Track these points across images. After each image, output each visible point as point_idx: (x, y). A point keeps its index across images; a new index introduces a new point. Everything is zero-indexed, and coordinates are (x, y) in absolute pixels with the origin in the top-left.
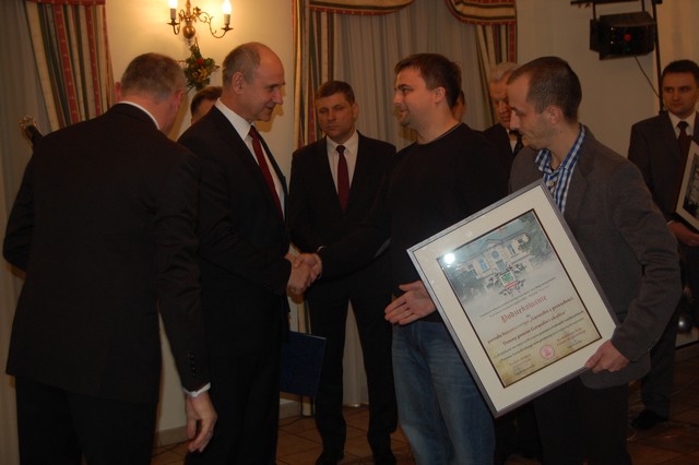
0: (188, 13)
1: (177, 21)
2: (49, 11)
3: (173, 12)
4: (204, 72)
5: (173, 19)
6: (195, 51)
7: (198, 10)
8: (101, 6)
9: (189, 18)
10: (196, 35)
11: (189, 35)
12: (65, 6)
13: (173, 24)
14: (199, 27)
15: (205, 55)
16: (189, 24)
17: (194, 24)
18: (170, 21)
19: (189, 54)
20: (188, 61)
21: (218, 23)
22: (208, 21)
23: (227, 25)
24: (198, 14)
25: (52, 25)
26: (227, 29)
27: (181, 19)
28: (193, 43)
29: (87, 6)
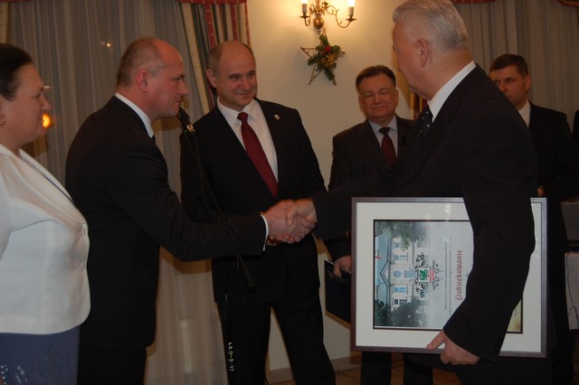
0: (318, 7)
1: (308, 14)
2: (201, 10)
3: (304, 6)
4: (331, 58)
5: (305, 13)
6: (324, 40)
7: (326, 4)
8: (243, 4)
9: (318, 11)
10: (324, 26)
11: (319, 26)
12: (214, 6)
13: (305, 17)
14: (327, 18)
15: (332, 43)
16: (318, 16)
17: (323, 17)
18: (302, 15)
19: (319, 43)
20: (318, 48)
21: (343, 15)
22: (335, 13)
23: (351, 16)
24: (326, 8)
25: (203, 22)
26: (351, 20)
27: (312, 12)
28: (322, 33)
29: (232, 5)
